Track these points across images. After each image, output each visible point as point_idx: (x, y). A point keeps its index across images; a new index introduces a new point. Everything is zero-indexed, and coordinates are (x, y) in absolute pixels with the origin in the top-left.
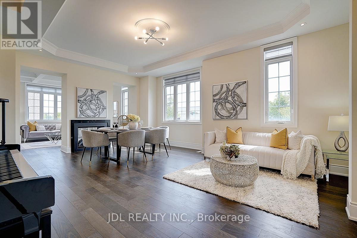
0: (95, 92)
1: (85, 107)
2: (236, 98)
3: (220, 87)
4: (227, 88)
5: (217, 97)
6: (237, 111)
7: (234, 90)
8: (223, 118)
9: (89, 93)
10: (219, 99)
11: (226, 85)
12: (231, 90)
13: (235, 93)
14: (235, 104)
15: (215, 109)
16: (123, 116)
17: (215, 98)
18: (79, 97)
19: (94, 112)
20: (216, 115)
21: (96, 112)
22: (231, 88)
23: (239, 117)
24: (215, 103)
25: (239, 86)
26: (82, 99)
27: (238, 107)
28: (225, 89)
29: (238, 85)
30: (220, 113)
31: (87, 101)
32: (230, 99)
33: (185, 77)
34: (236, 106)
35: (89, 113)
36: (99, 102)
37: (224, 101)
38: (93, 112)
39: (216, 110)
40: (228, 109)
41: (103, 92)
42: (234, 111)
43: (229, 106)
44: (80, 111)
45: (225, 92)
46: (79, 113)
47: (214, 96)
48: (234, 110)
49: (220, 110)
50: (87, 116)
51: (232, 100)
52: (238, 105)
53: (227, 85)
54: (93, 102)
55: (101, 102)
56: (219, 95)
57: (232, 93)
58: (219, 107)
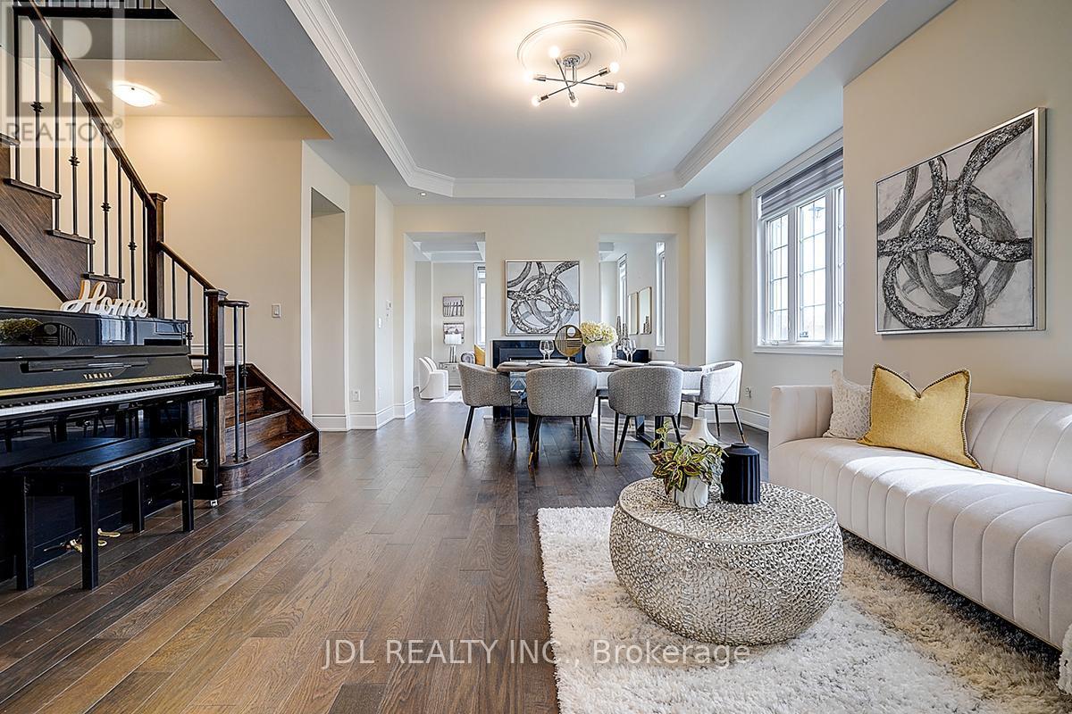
0: (549, 269)
1: (523, 309)
2: (975, 223)
3: (903, 180)
4: (936, 177)
5: (894, 232)
6: (979, 290)
7: (967, 179)
8: (918, 328)
9: (534, 271)
10: (900, 240)
11: (931, 164)
12: (951, 185)
13: (972, 196)
14: (972, 254)
15: (884, 286)
16: (568, 327)
17: (883, 238)
18: (509, 285)
19: (547, 321)
20: (890, 314)
21: (551, 319)
22: (952, 173)
23: (994, 315)
24: (886, 260)
25: (993, 153)
26: (517, 288)
27: (984, 265)
28: (924, 185)
29: (987, 150)
30: (906, 304)
31: (530, 293)
32: (947, 229)
33: (818, 172)
34: (979, 260)
35: (533, 322)
36: (558, 293)
37: (920, 246)
38: (543, 320)
39: (888, 288)
40: (939, 281)
41: (568, 265)
42: (967, 291)
43: (942, 265)
44: (512, 317)
45: (924, 203)
46: (510, 323)
47: (883, 226)
48: (964, 284)
49: (904, 289)
50: (530, 331)
51: (954, 236)
52: (984, 255)
53: (937, 162)
54: (545, 293)
55: (565, 292)
56: (900, 222)
57: (955, 197)
58: (902, 275)
